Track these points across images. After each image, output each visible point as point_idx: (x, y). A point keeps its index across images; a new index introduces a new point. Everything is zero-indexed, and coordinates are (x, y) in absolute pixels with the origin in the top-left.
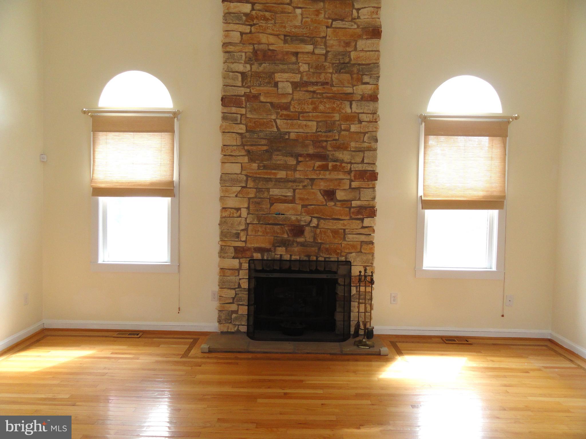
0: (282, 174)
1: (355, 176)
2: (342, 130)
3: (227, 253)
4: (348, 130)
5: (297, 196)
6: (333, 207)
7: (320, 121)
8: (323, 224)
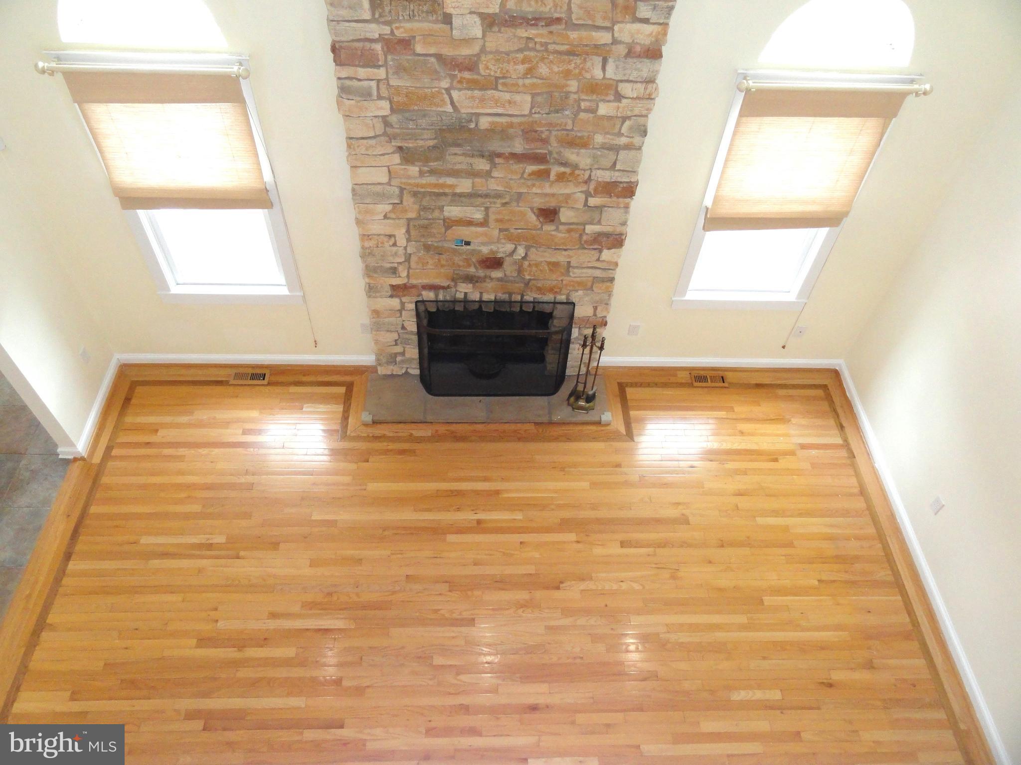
0: (464, 185)
1: (596, 190)
2: (580, 110)
3: (379, 292)
4: (593, 111)
5: (492, 217)
6: (553, 233)
7: (538, 94)
8: (534, 255)
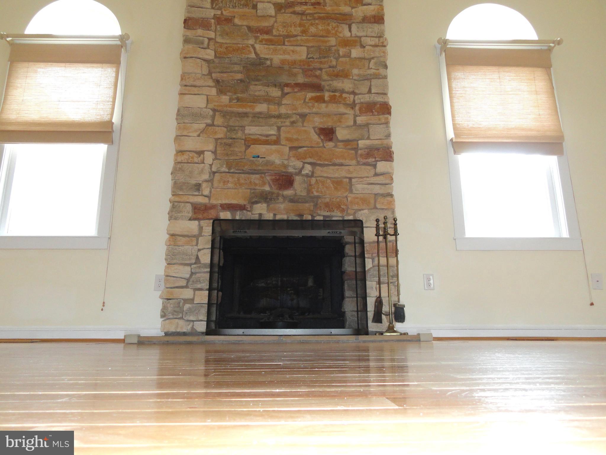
0: (262, 108)
1: (360, 110)
2: (339, 56)
3: (180, 212)
4: (348, 55)
5: (283, 135)
6: (333, 149)
7: (312, 47)
8: (319, 171)
